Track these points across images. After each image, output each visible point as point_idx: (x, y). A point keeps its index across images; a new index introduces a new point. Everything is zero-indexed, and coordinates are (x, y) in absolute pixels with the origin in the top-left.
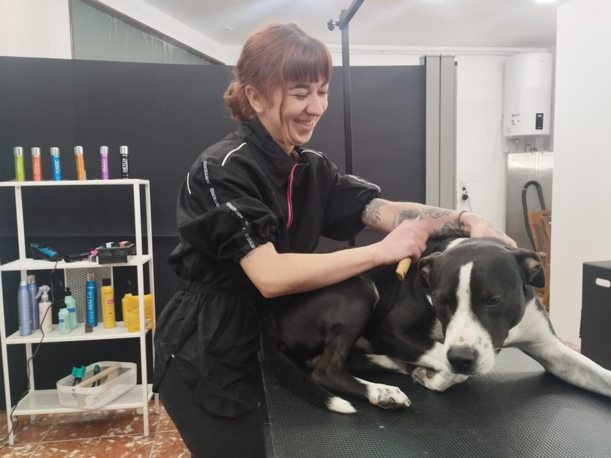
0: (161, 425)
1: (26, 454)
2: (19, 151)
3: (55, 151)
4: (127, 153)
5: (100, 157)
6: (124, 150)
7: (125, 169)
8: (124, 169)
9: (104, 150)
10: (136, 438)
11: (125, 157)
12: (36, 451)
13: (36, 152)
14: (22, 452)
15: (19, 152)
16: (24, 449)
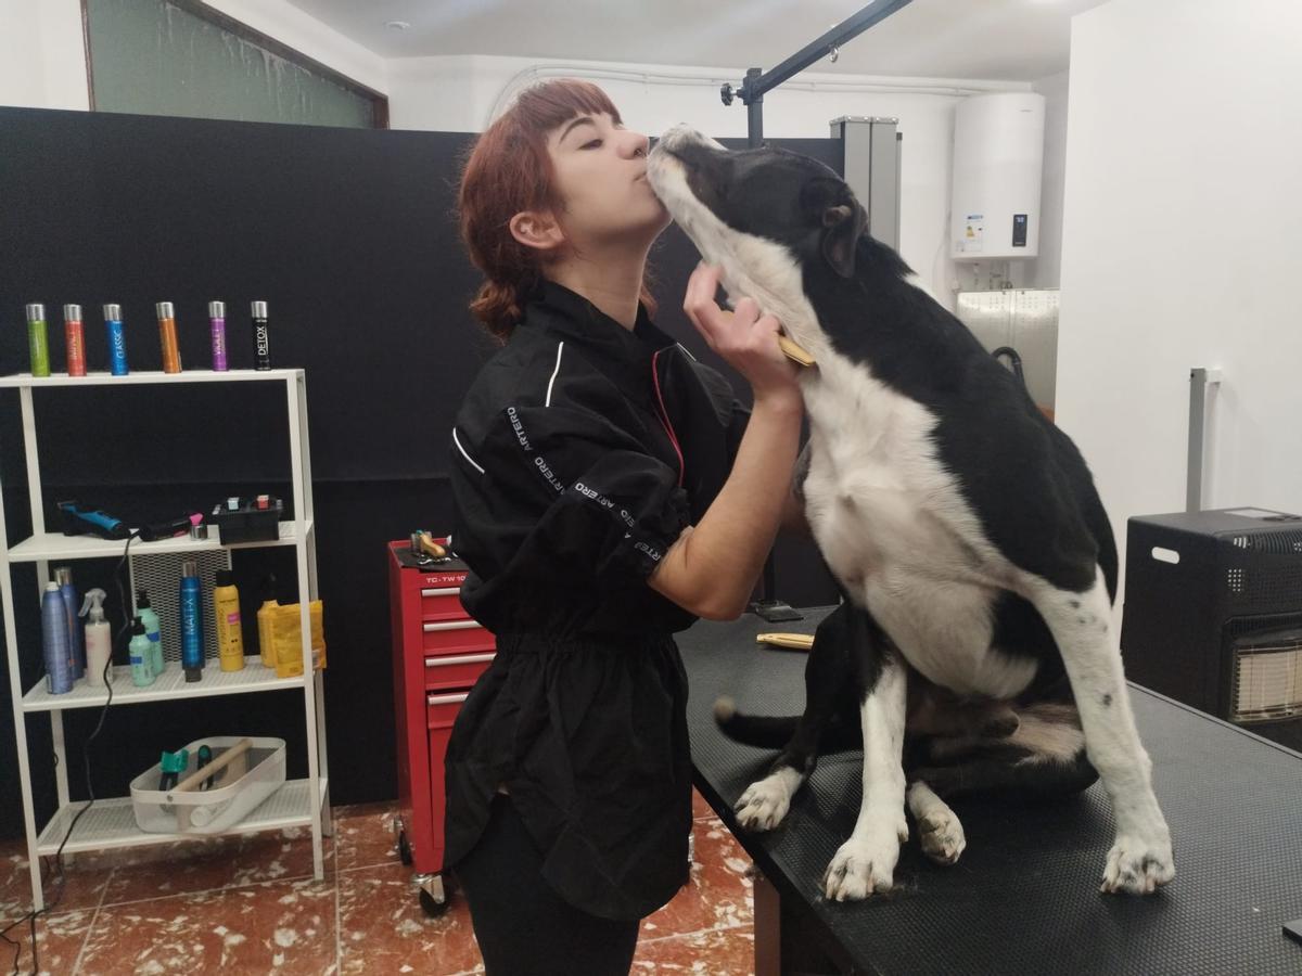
0: (341, 856)
1: (78, 931)
2: (37, 312)
3: (113, 311)
4: (265, 315)
5: (209, 323)
6: (261, 309)
7: (263, 349)
8: (261, 348)
9: (218, 309)
10: (298, 885)
11: (261, 325)
12: (96, 923)
13: (74, 313)
14: (67, 927)
15: (37, 315)
16: (68, 921)
